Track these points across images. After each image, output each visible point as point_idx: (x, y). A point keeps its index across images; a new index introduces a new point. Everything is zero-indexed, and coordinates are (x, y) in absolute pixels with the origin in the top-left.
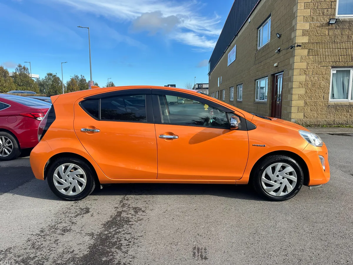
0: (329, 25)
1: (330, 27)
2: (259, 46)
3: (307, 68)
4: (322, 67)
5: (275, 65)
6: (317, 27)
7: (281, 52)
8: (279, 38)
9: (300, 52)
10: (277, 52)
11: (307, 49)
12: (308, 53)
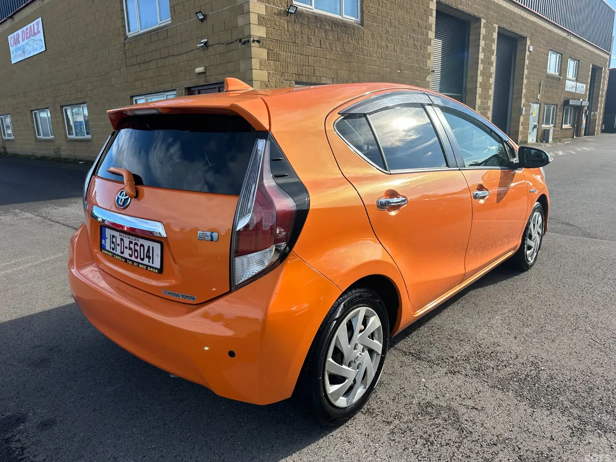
0: (288, 15)
1: (288, 18)
2: (129, 31)
3: (269, 81)
4: (285, 82)
5: (200, 69)
6: (275, 14)
7: (210, 49)
8: (202, 21)
9: (258, 53)
10: (202, 46)
11: (265, 48)
12: (268, 55)
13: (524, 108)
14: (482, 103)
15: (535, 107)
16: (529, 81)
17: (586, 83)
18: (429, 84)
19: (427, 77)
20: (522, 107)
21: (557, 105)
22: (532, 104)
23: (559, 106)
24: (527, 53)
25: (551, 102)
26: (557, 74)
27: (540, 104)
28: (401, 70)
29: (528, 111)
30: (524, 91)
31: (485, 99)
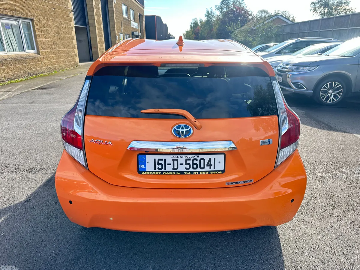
13: (117, 36)
14: (99, 32)
15: (121, 35)
16: (117, 21)
17: (138, 23)
18: (71, 19)
19: (70, 15)
20: (116, 35)
21: (129, 35)
22: (120, 34)
23: (130, 35)
24: (114, 4)
25: (127, 33)
26: (127, 17)
27: (123, 34)
28: (54, 9)
29: (119, 38)
30: (116, 26)
31: (100, 30)
